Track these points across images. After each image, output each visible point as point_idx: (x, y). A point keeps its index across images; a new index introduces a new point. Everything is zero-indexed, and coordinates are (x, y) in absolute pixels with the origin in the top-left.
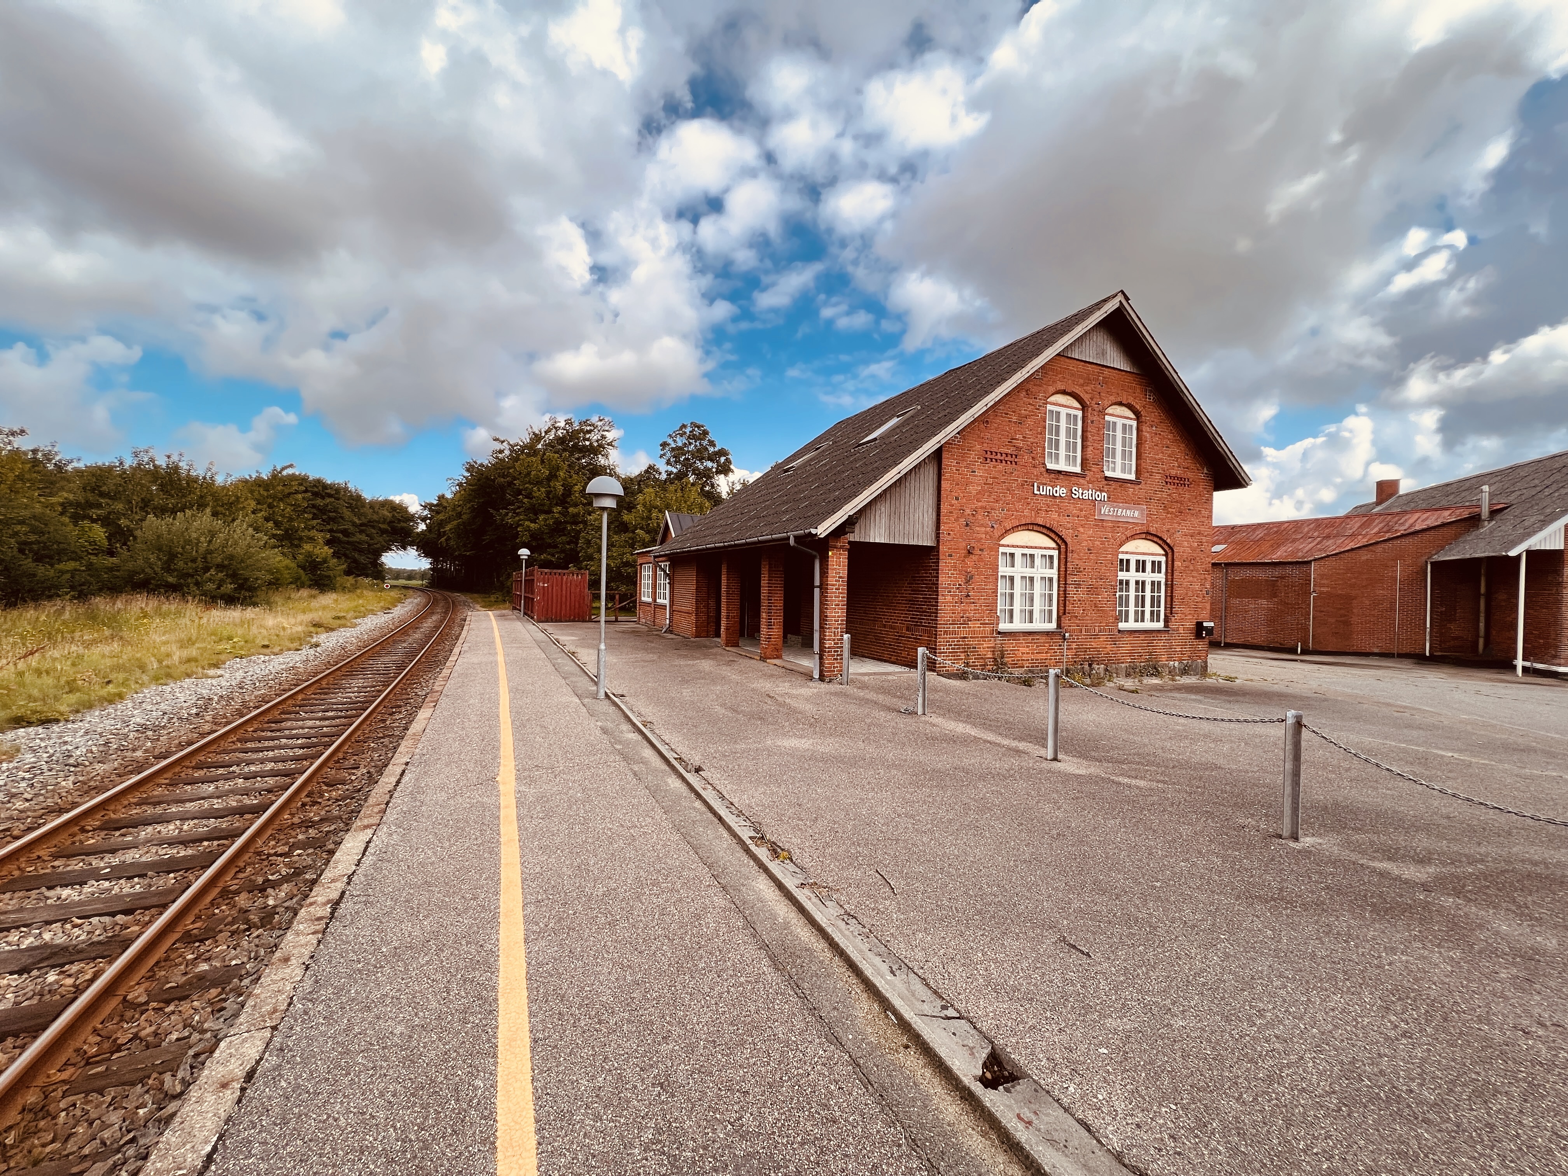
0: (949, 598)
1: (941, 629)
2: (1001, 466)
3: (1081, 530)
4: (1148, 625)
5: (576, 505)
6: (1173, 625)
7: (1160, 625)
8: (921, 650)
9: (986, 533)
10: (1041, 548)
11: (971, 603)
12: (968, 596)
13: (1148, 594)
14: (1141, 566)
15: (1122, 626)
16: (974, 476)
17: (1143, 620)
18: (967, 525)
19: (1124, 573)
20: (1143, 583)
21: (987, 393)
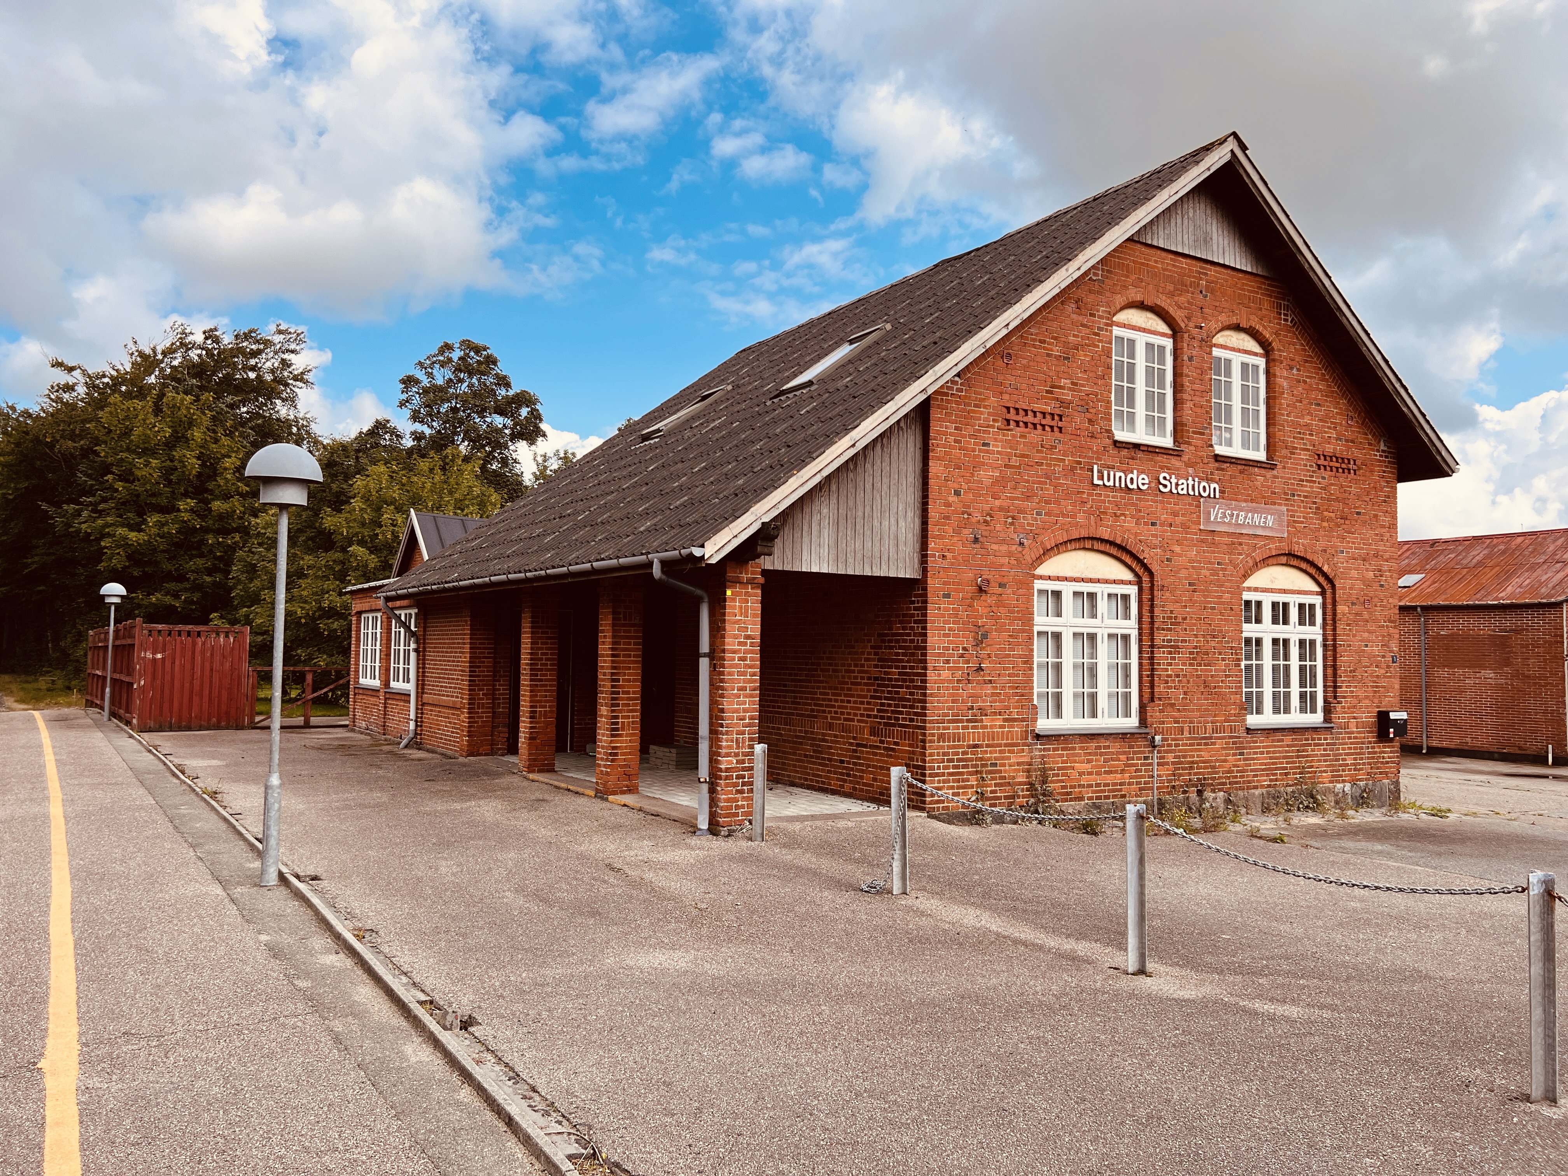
0: (946, 674)
1: (932, 730)
2: (1035, 436)
3: (1177, 549)
4: (1296, 718)
5: (226, 497)
6: (1339, 717)
7: (1317, 718)
8: (896, 772)
9: (1010, 555)
10: (1107, 582)
11: (985, 682)
12: (980, 669)
13: (1295, 663)
14: (1280, 613)
15: (1253, 720)
16: (987, 452)
17: (1287, 710)
18: (976, 540)
19: (1253, 626)
20: (1286, 642)
21: (1009, 304)
